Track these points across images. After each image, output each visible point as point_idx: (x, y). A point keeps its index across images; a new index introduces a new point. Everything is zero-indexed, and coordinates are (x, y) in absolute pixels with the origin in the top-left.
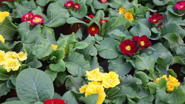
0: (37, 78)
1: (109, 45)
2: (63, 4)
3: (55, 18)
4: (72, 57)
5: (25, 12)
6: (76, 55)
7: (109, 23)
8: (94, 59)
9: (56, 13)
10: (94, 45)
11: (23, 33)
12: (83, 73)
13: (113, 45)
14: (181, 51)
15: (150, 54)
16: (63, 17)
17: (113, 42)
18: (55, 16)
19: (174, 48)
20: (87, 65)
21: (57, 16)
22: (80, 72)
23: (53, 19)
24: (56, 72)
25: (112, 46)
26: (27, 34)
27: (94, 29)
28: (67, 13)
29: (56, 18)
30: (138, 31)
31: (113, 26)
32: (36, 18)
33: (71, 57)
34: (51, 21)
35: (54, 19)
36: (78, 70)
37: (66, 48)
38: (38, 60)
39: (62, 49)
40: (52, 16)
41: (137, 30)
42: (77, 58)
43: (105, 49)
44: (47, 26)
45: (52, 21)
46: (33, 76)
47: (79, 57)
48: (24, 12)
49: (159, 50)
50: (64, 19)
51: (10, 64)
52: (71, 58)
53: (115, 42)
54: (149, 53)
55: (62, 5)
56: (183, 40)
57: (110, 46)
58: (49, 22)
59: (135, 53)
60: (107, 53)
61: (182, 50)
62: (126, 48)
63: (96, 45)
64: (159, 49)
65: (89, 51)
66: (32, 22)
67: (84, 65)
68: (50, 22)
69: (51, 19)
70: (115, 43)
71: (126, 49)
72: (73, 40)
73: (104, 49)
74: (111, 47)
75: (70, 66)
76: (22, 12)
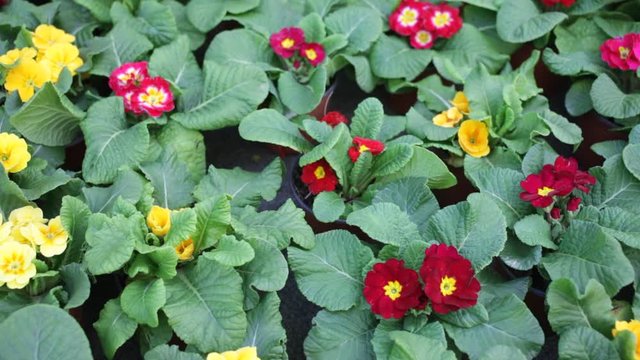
0: (51, 349)
1: (339, 257)
2: (268, 36)
3: (215, 95)
4: (206, 272)
5: (131, 51)
6: (219, 271)
7: (383, 158)
8: (268, 301)
9: (222, 80)
10: (284, 252)
11: (93, 141)
12: (217, 342)
13: (353, 261)
14: (582, 347)
15: (469, 325)
16: (243, 96)
17: (355, 250)
18: (217, 89)
19: (563, 323)
20: (235, 319)
21: (224, 89)
22: (210, 336)
23: (208, 98)
24: (134, 320)
25: (348, 261)
26: (102, 150)
27: (321, 174)
28: (264, 82)
29: (220, 95)
30: (463, 224)
31: (392, 172)
32: (150, 89)
33: (202, 270)
34: (202, 102)
35: (213, 98)
36: (205, 329)
37: (198, 237)
38: (87, 271)
39: (170, 249)
40: (209, 86)
41: (459, 222)
42: (219, 282)
43: (319, 268)
44: (179, 123)
45: (204, 104)
46: (44, 335)
47: (225, 282)
48: (128, 49)
49: (506, 318)
50: (245, 104)
51: (9, 262)
52: (201, 276)
53: (361, 253)
54: (464, 320)
55: (263, 43)
56: (611, 302)
57: (342, 262)
58: (197, 105)
59: (417, 311)
60: (326, 285)
61: (586, 344)
62: (386, 288)
63: (291, 251)
64: (506, 314)
65: (263, 265)
66: (135, 102)
67: (225, 318)
68: (200, 107)
69: (205, 97)
70: (362, 256)
71: (386, 293)
72: (221, 217)
73: (316, 268)
74: (346, 264)
75: (184, 309)
76: (123, 51)
